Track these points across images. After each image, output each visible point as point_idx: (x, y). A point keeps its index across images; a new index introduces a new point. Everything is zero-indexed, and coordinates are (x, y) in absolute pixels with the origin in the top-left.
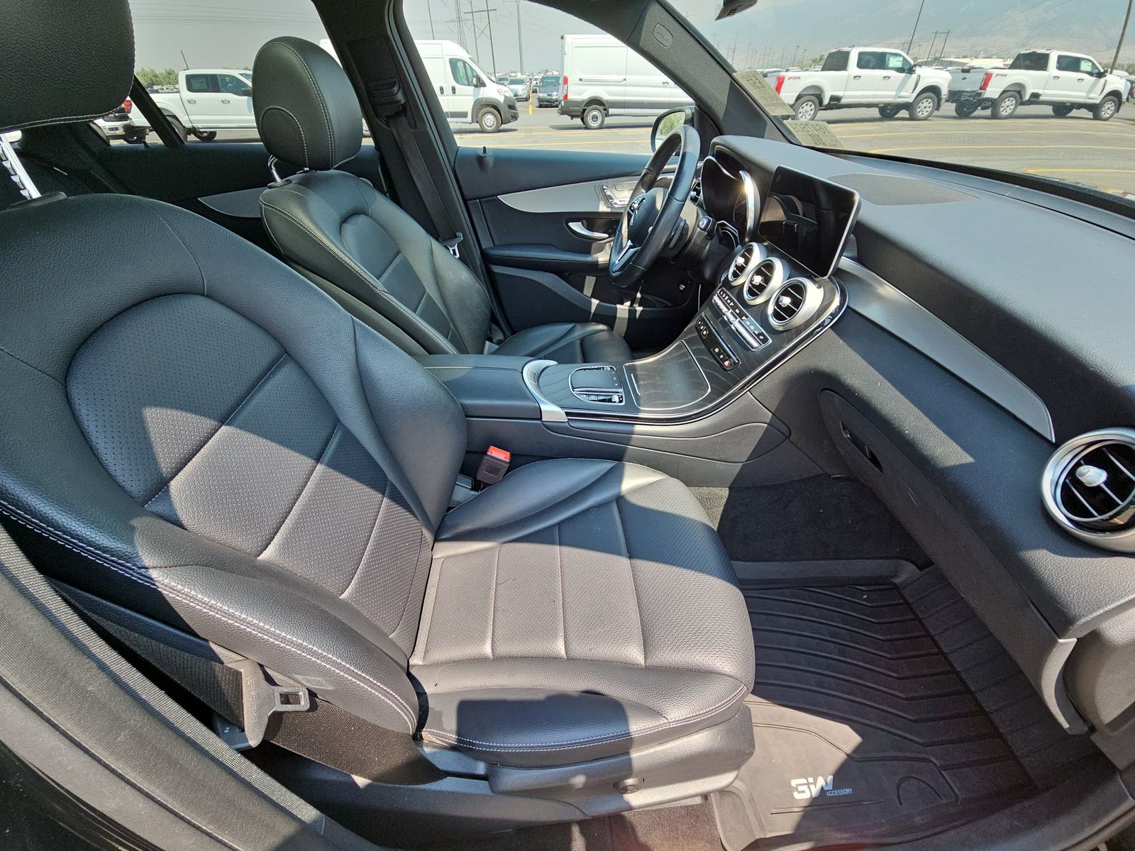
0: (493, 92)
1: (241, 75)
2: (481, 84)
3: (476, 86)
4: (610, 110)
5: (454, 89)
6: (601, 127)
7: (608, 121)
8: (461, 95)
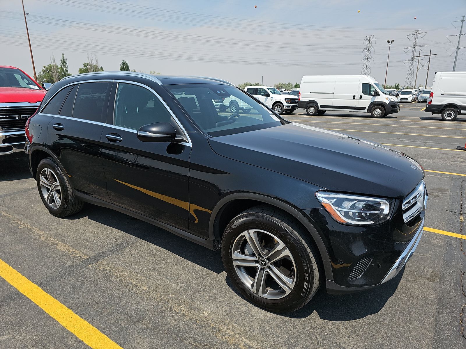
0: (384, 98)
1: (267, 89)
2: (376, 94)
3: (373, 96)
4: (462, 111)
5: (361, 97)
6: (454, 120)
7: (459, 117)
8: (363, 100)
